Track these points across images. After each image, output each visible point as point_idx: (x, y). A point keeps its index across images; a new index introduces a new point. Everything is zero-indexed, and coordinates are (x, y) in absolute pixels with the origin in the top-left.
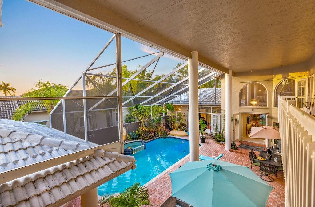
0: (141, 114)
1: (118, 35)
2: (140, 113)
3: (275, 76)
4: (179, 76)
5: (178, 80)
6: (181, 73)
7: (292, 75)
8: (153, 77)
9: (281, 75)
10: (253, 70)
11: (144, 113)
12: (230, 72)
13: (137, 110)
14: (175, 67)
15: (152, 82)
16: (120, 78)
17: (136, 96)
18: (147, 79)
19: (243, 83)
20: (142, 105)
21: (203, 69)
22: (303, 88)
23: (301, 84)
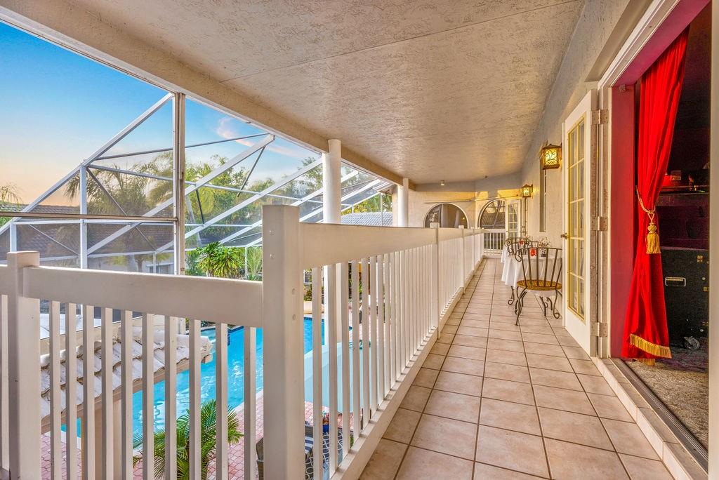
0: (220, 265)
1: (179, 96)
2: (218, 262)
3: (478, 195)
4: (310, 185)
5: (308, 193)
6: (315, 179)
7: (502, 193)
8: (251, 182)
9: (486, 192)
10: (443, 181)
11: (229, 263)
12: (406, 181)
13: (211, 257)
14: (301, 165)
15: (248, 193)
16: (182, 181)
17: (211, 223)
18: (236, 187)
19: (429, 205)
20: (224, 245)
21: (355, 173)
22: (515, 216)
23: (512, 209)
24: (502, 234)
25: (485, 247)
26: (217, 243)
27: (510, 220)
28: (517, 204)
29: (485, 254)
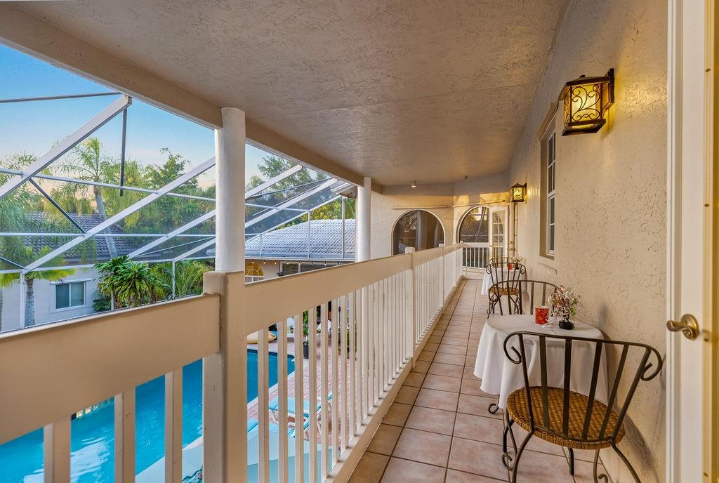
3: (457, 199)
9: (468, 196)
10: (415, 183)
12: (367, 181)
13: (115, 275)
17: (94, 232)
19: (399, 211)
20: (133, 259)
22: (501, 226)
23: (497, 218)
24: (485, 249)
25: (464, 265)
26: (125, 257)
27: (495, 231)
28: (504, 211)
29: (464, 274)
